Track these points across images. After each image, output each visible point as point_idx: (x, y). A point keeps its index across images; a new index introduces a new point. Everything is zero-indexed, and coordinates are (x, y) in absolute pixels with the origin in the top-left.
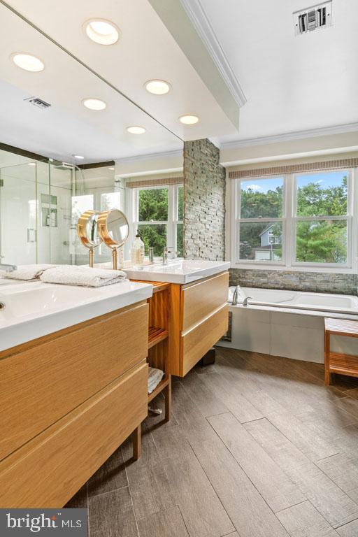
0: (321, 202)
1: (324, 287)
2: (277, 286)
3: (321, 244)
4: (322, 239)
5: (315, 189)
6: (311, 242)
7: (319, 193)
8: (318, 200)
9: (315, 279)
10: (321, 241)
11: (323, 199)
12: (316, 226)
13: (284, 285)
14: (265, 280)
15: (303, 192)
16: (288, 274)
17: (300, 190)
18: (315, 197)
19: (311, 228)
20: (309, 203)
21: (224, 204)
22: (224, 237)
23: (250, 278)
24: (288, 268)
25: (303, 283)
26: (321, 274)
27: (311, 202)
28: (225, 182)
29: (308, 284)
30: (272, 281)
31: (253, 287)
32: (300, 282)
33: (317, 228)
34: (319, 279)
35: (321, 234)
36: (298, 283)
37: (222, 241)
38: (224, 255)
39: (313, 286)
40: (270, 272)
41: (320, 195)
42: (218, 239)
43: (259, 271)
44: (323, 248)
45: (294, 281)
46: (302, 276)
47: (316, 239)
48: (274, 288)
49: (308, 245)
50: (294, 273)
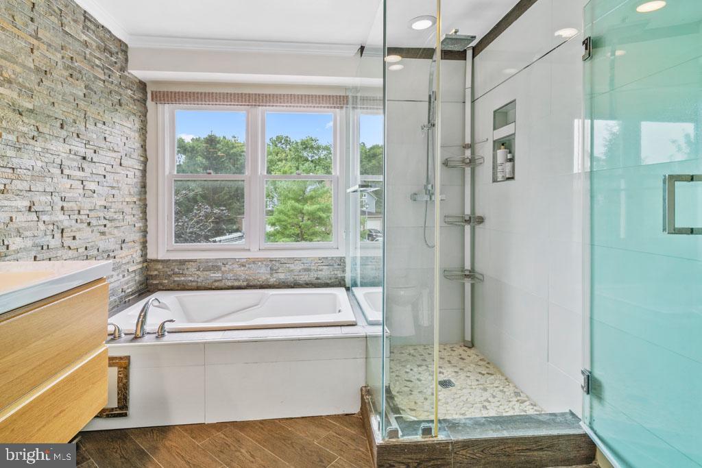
0: (320, 159)
1: (304, 278)
2: (236, 284)
3: (319, 210)
4: (319, 204)
5: (313, 143)
6: (308, 207)
7: (318, 148)
8: (317, 157)
9: (292, 267)
10: (318, 206)
11: (322, 156)
12: (313, 187)
13: (247, 280)
14: (218, 275)
15: (300, 147)
16: (254, 262)
17: (297, 143)
18: (314, 153)
19: (308, 190)
20: (307, 160)
21: (144, 147)
22: (146, 205)
23: (192, 275)
24: (254, 254)
25: (275, 275)
26: (300, 260)
27: (310, 159)
28: (146, 108)
29: (282, 276)
30: (230, 276)
31: (198, 289)
32: (271, 274)
33: (314, 190)
34: (297, 267)
35: (318, 197)
36: (269, 276)
37: (138, 212)
38: (145, 236)
39: (290, 278)
40: (225, 262)
41: (319, 152)
42: (127, 209)
43: (207, 261)
44: (321, 214)
45: (263, 274)
46: (273, 264)
47: (313, 204)
48: (232, 288)
49: (304, 211)
50: (262, 260)
